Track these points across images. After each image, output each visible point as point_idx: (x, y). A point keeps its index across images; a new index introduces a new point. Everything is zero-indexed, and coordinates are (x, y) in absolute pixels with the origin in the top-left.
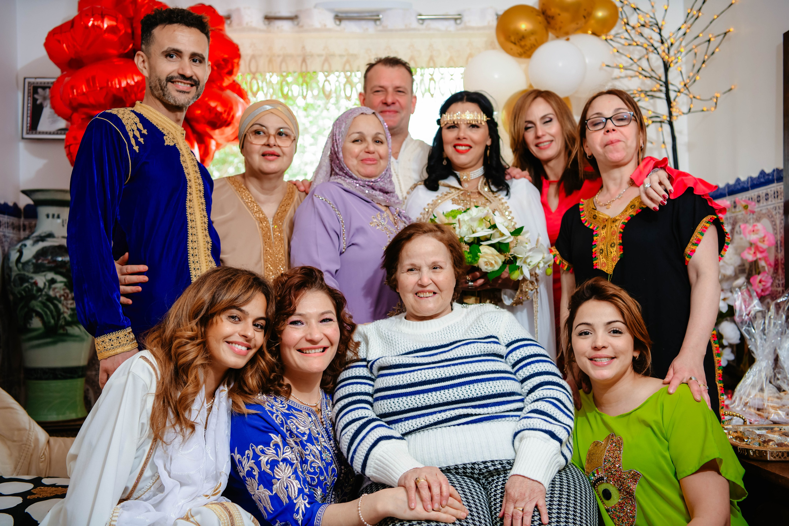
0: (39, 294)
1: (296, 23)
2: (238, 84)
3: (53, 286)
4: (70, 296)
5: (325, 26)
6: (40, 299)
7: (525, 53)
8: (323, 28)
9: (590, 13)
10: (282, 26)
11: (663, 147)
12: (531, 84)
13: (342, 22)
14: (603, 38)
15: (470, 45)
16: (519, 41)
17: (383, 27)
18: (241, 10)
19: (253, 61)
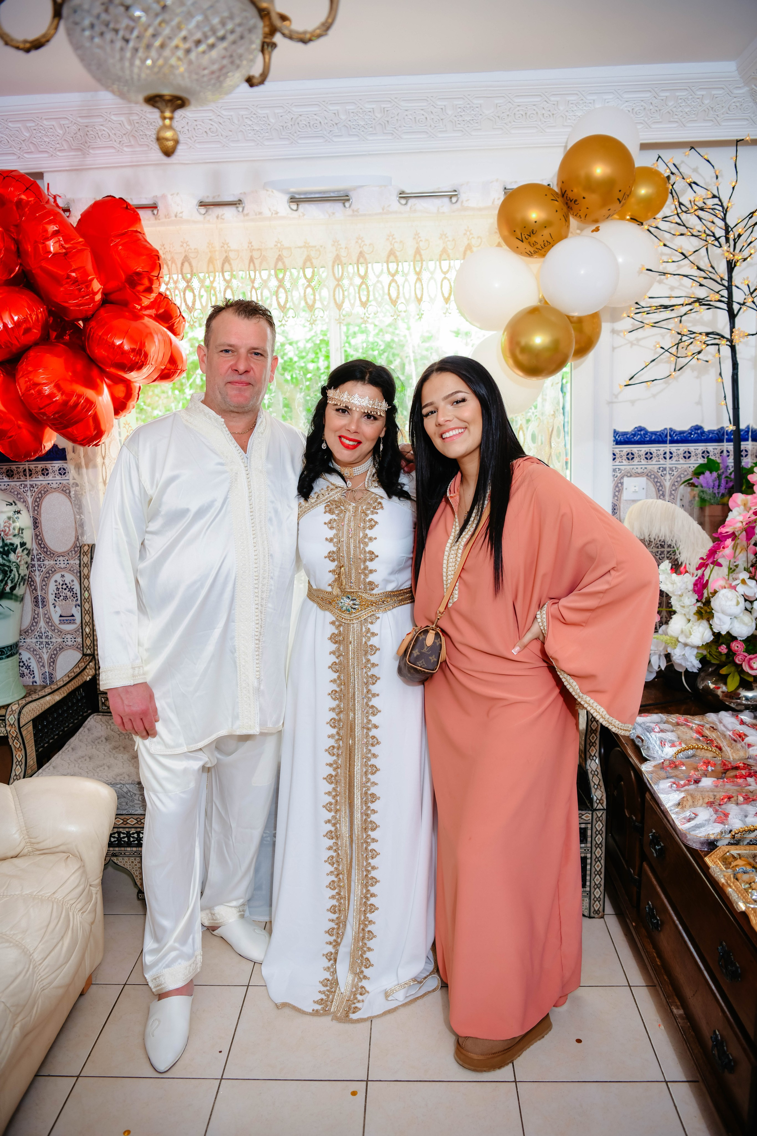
1: (240, 209)
2: (166, 297)
5: (277, 213)
7: (535, 252)
8: (274, 215)
9: (628, 193)
10: (223, 215)
11: (720, 380)
12: (544, 298)
13: (300, 206)
14: (646, 227)
15: (468, 233)
16: (527, 237)
17: (353, 211)
18: (169, 197)
19: (186, 264)
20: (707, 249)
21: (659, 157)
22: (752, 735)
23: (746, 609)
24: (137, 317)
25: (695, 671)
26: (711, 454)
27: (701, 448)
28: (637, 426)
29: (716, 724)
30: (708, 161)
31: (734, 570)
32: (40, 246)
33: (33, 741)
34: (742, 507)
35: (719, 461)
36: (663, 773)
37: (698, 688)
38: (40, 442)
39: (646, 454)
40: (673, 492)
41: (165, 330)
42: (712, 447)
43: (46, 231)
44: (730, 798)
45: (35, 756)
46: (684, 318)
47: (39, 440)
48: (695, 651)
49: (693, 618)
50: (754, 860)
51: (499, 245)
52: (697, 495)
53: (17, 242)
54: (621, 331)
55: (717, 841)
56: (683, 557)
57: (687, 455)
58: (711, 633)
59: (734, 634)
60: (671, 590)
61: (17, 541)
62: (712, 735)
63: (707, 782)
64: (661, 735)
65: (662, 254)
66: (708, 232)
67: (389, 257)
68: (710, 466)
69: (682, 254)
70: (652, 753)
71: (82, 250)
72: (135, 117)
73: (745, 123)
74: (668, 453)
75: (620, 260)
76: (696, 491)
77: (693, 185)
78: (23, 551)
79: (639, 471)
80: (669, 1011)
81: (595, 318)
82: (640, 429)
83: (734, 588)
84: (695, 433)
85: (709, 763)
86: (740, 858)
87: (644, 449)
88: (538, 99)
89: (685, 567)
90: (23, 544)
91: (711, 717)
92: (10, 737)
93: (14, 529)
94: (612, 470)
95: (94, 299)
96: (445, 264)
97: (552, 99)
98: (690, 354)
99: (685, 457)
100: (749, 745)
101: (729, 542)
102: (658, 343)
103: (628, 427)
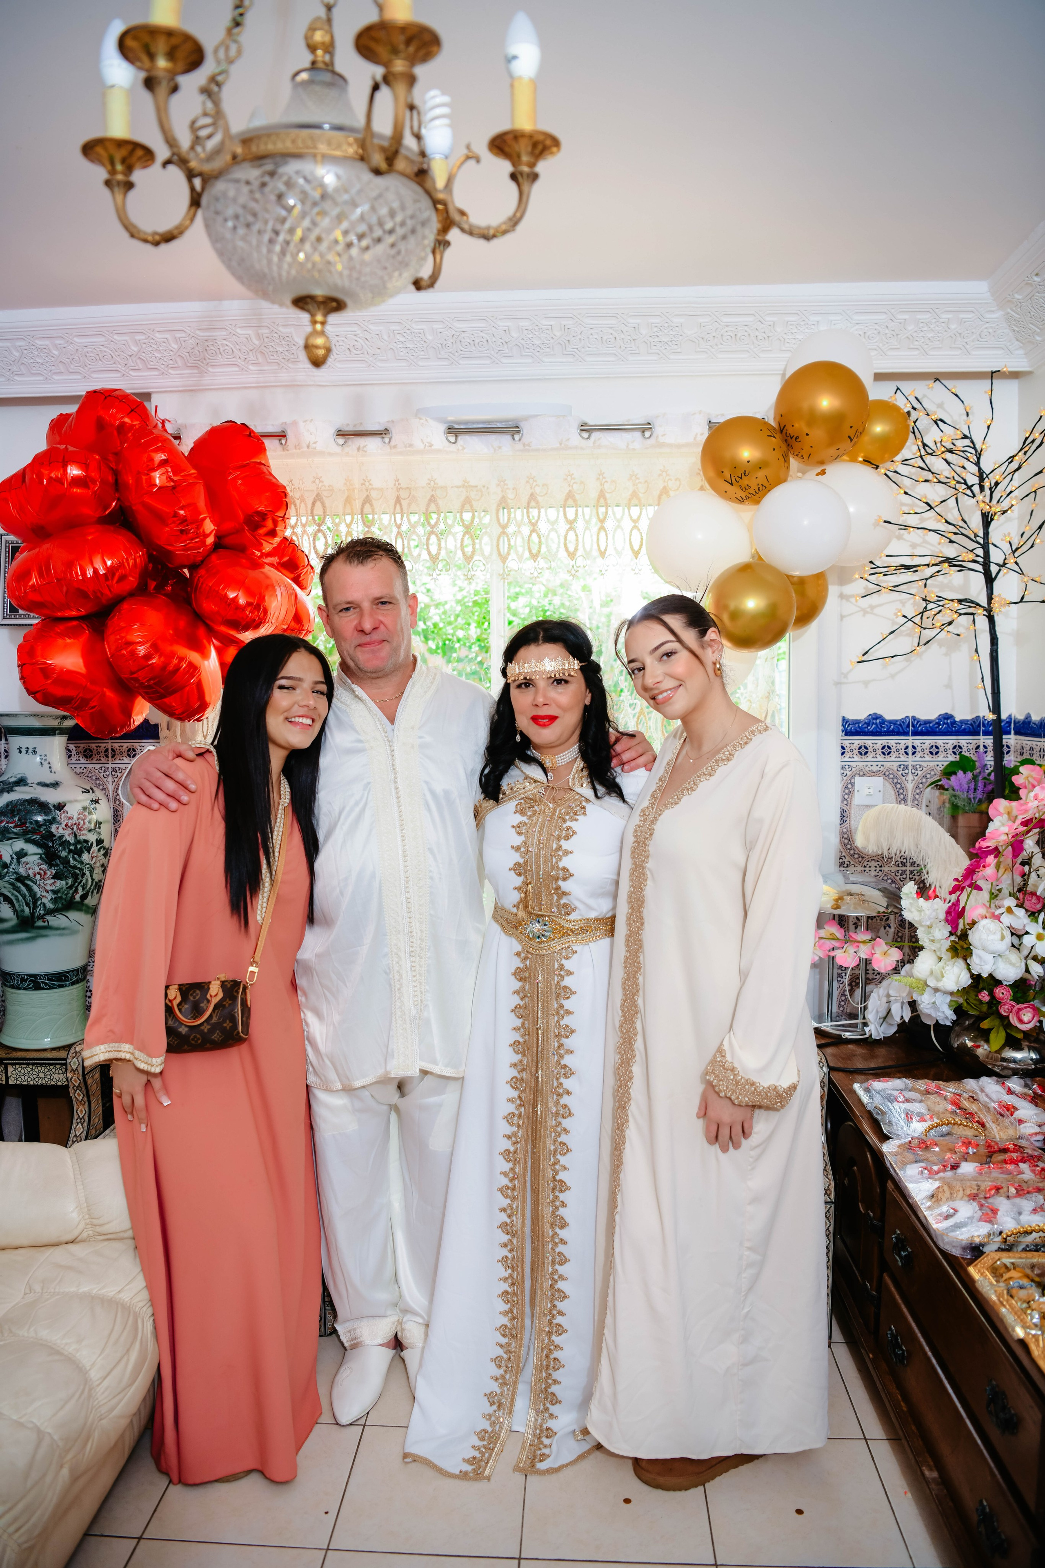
0: (6, 870)
1: (387, 440)
2: (291, 542)
3: (24, 860)
4: (49, 873)
5: (431, 445)
6: (7, 878)
7: (748, 498)
8: (427, 448)
9: (860, 430)
10: (365, 446)
11: (976, 657)
12: (757, 552)
13: (459, 438)
14: (883, 471)
15: (664, 474)
16: (738, 479)
17: (524, 445)
18: (301, 424)
19: (318, 504)
20: (957, 499)
21: (898, 389)
22: (1023, 1108)
23: (1013, 946)
24: (257, 565)
25: (949, 1023)
26: (965, 749)
27: (951, 742)
28: (871, 713)
29: (976, 1093)
30: (956, 395)
31: (997, 896)
32: (144, 478)
33: (99, 1093)
34: (1005, 816)
35: (974, 758)
36: (910, 1156)
37: (952, 1047)
38: (129, 716)
39: (883, 748)
40: (917, 796)
41: (290, 582)
42: (964, 741)
43: (152, 460)
44: (998, 1189)
45: (101, 1113)
46: (929, 582)
47: (128, 714)
48: (948, 998)
49: (946, 956)
50: (1033, 1271)
51: (702, 488)
52: (947, 801)
53: (116, 473)
54: (853, 596)
55: (983, 1245)
56: (932, 879)
57: (934, 751)
58: (968, 975)
59: (998, 976)
60: (917, 919)
61: (92, 838)
62: (972, 1107)
63: (968, 1168)
64: (907, 1106)
65: (902, 504)
66: (957, 478)
67: (566, 500)
68: (963, 764)
69: (927, 504)
70: (894, 1129)
71: (194, 484)
72: (265, 331)
73: (1000, 352)
74: (910, 747)
75: (852, 509)
76: (947, 795)
77: (939, 422)
78: (99, 850)
79: (875, 769)
80: (919, 1473)
81: (820, 578)
82: (876, 717)
83: (998, 918)
84: (944, 723)
85: (970, 1143)
86: (1014, 1268)
87: (880, 741)
88: (751, 319)
89: (934, 891)
90: (99, 842)
91: (970, 1084)
92: (71, 1086)
93: (90, 822)
94: (840, 767)
95: (205, 542)
96: (635, 511)
97: (768, 318)
98: (938, 625)
99: (931, 753)
100: (1020, 1122)
101: (990, 859)
102: (900, 611)
103: (860, 714)
